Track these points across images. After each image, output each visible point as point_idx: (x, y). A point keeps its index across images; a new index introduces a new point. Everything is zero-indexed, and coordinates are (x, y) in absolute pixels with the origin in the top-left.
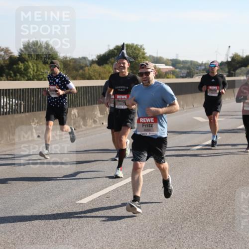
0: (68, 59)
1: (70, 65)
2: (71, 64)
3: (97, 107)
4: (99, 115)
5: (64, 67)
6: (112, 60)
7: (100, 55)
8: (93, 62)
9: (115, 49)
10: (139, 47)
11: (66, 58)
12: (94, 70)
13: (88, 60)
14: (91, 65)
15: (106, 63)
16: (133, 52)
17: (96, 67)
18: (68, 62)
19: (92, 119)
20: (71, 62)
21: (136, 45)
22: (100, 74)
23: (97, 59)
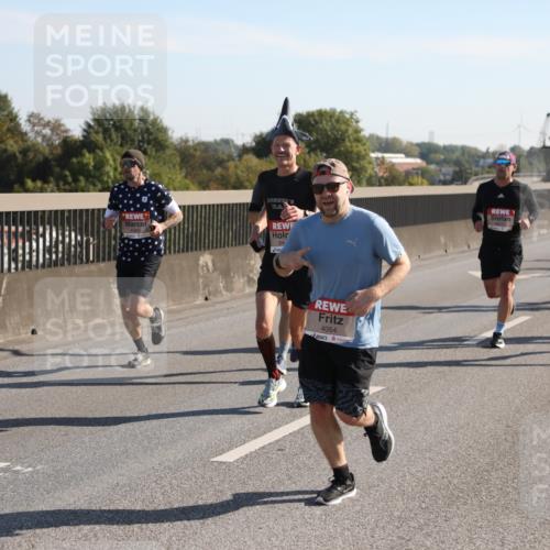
0: (191, 143)
1: (193, 156)
2: (198, 153)
5: (182, 161)
7: (261, 135)
8: (245, 150)
10: (348, 116)
11: (187, 141)
12: (248, 169)
13: (236, 147)
14: (240, 156)
16: (333, 128)
17: (253, 160)
18: (192, 151)
19: (243, 276)
20: (195, 150)
21: (341, 112)
23: (254, 144)
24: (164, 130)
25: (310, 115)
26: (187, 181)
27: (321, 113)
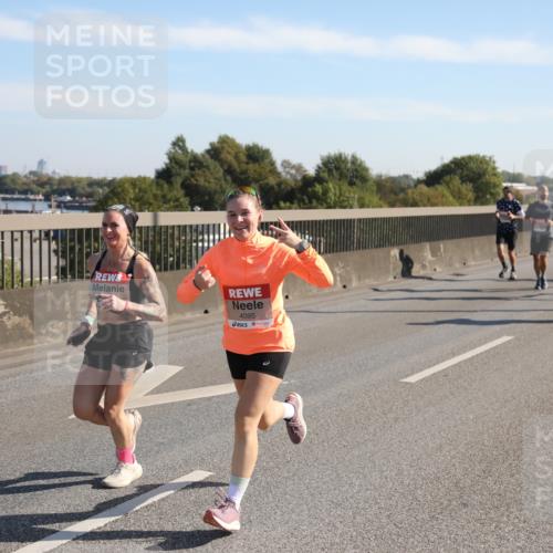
0: (384, 178)
1: (384, 186)
2: (388, 184)
3: (427, 246)
4: (430, 257)
5: (378, 189)
6: (447, 178)
7: (430, 172)
8: (419, 182)
9: (451, 162)
10: (488, 159)
11: (381, 176)
12: (421, 194)
13: (413, 179)
14: (416, 186)
15: (439, 183)
16: (478, 167)
17: (424, 188)
18: (384, 183)
19: (419, 263)
20: (387, 182)
21: (484, 157)
22: (429, 200)
23: (425, 178)
24: (366, 170)
25: (463, 158)
26: (381, 203)
27: (470, 158)
